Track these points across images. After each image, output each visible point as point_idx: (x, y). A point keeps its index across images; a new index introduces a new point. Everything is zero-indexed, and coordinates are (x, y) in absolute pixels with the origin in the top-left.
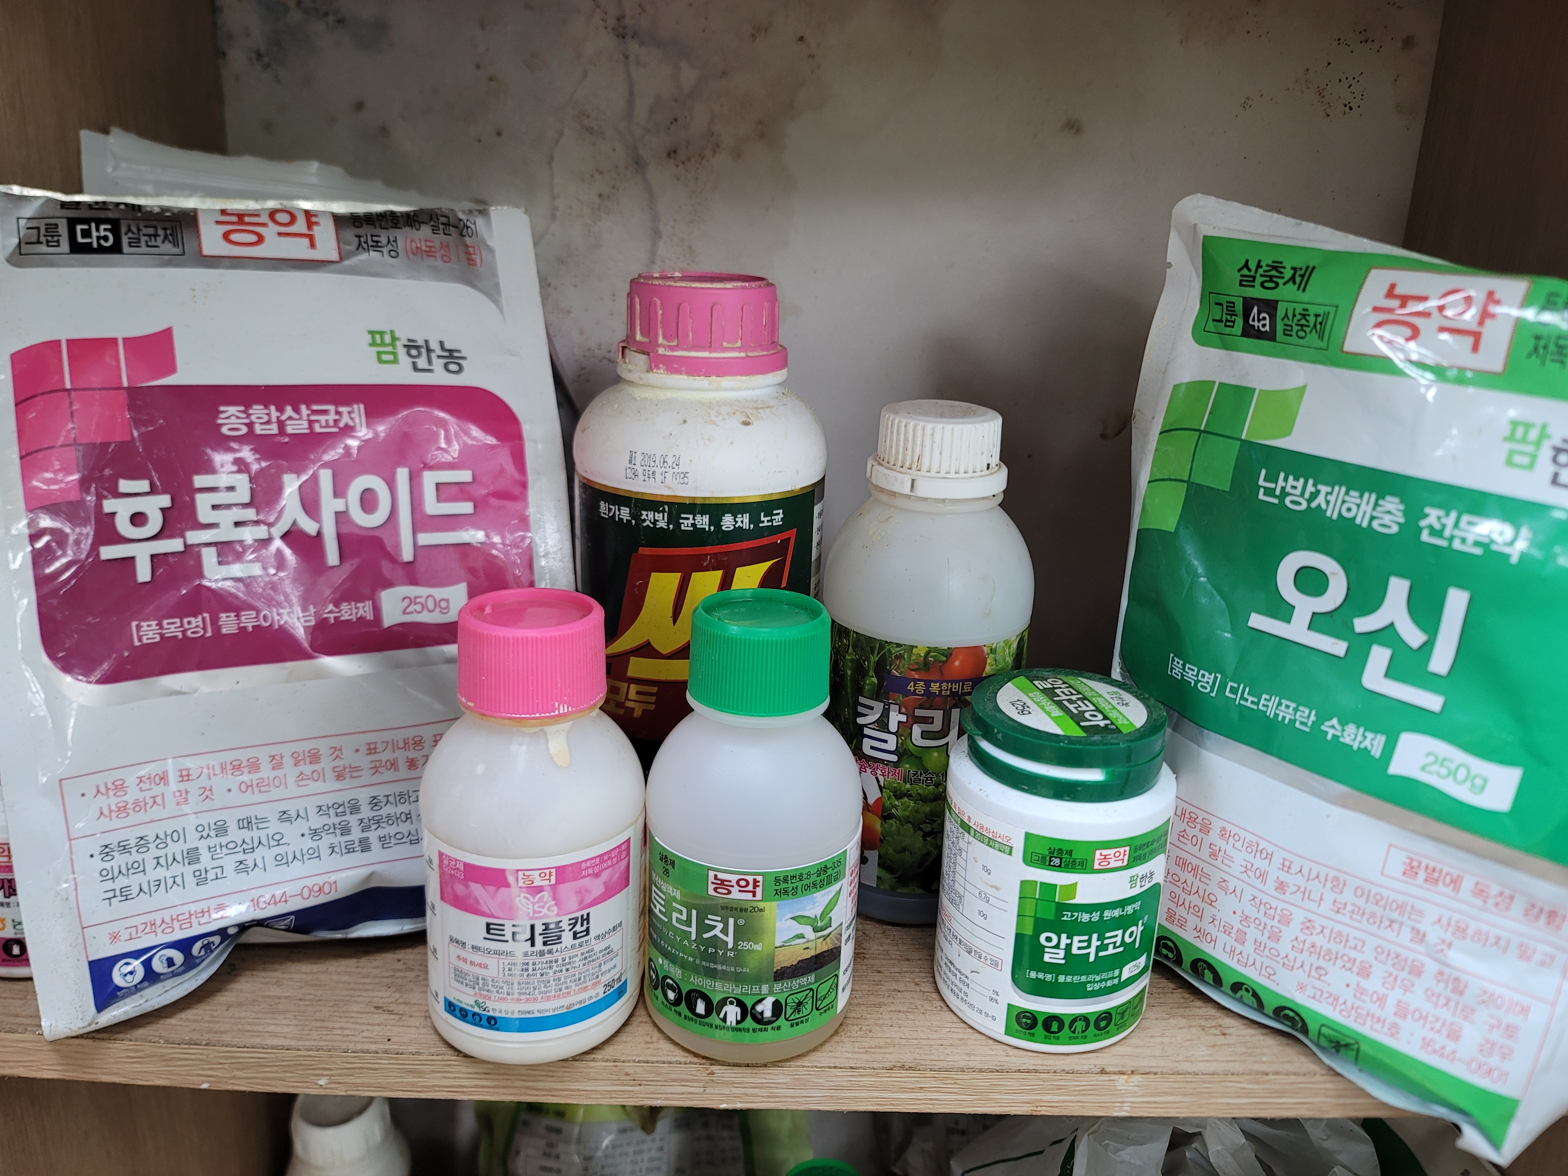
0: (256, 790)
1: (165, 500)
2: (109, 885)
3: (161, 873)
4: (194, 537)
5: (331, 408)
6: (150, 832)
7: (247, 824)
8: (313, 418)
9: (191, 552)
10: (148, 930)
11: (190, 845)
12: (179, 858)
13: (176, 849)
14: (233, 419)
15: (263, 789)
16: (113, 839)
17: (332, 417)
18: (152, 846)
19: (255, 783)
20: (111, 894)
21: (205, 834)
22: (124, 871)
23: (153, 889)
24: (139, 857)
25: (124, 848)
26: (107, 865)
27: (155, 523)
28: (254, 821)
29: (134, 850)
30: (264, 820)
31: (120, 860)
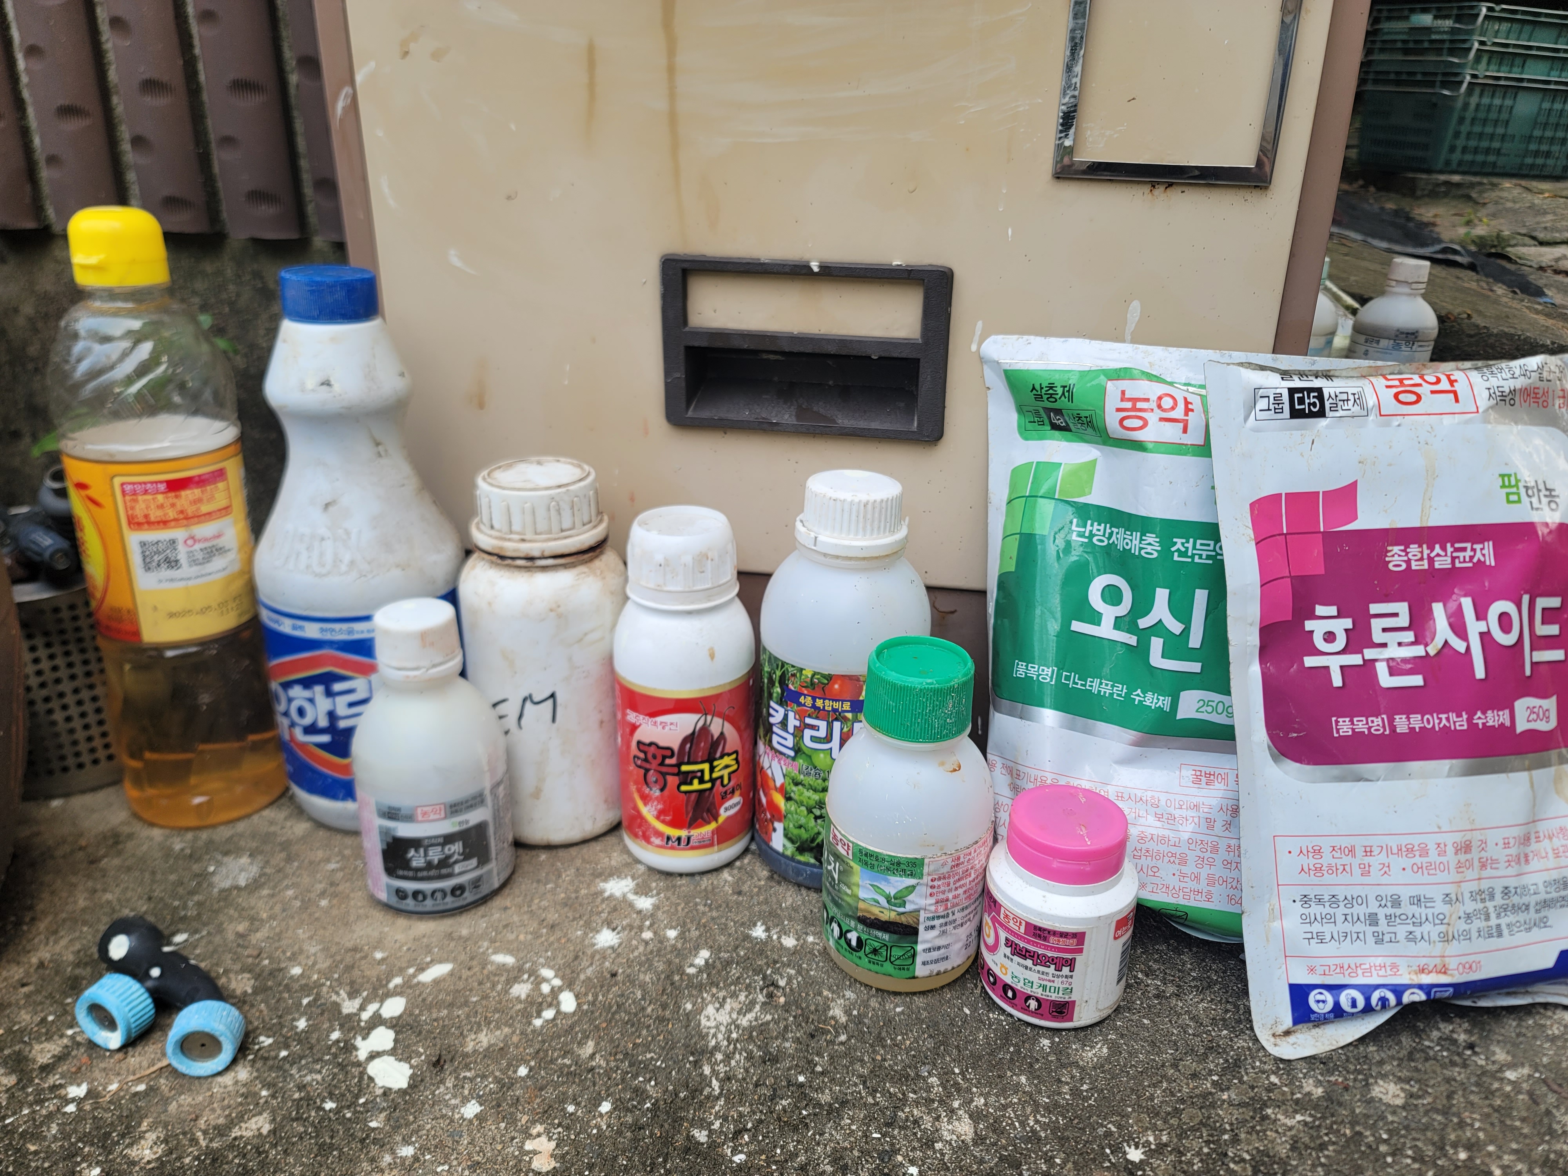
3: (1347, 927)
5: (1468, 545)
7: (1417, 901)
8: (1455, 554)
10: (1338, 970)
11: (1370, 910)
12: (1362, 918)
14: (1396, 557)
15: (1432, 872)
16: (1311, 892)
17: (1469, 553)
21: (1383, 903)
22: (1319, 918)
23: (1342, 939)
25: (1320, 901)
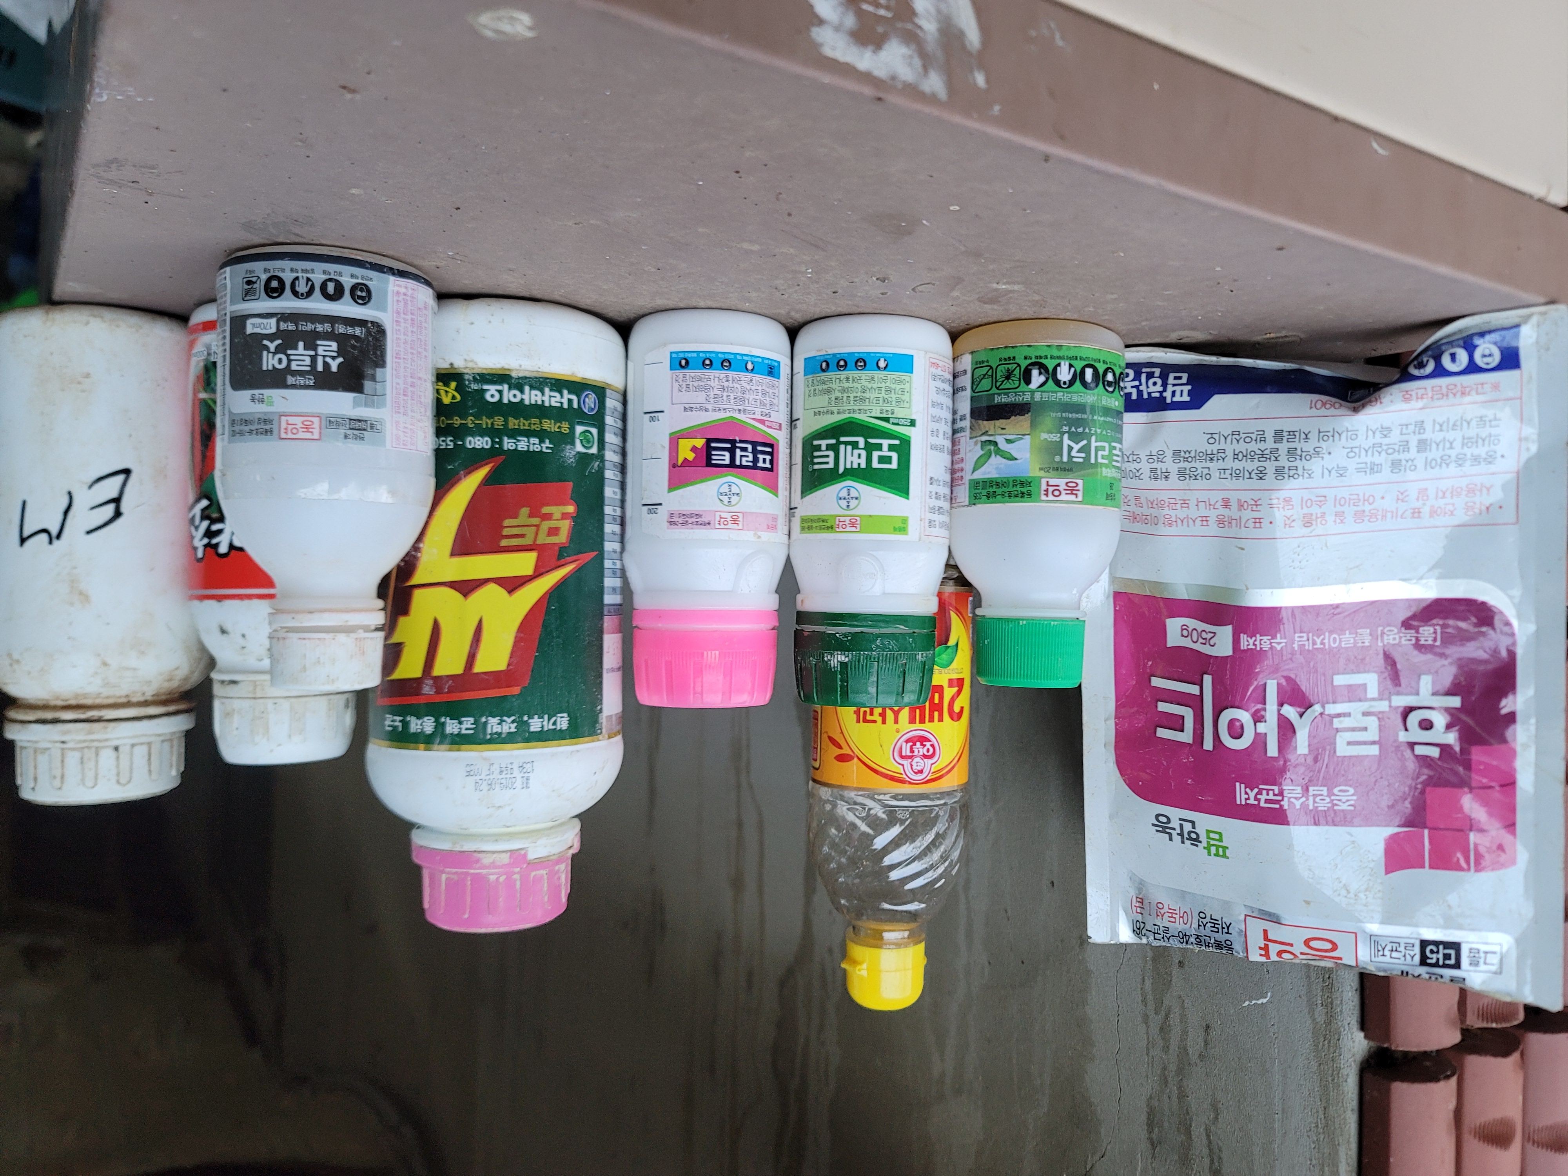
0: (1361, 497)
2: (1494, 431)
3: (1451, 435)
4: (1382, 706)
5: (1262, 804)
6: (1452, 470)
7: (1374, 468)
8: (1279, 798)
10: (1468, 390)
11: (1423, 455)
12: (1434, 446)
13: (1434, 453)
14: (1344, 799)
15: (1356, 497)
17: (1263, 797)
19: (1361, 503)
20: (1493, 423)
22: (1480, 442)
23: (1458, 423)
25: (1476, 459)
26: (1493, 447)
27: (1414, 720)
28: (1368, 471)
29: (1469, 456)
30: (1358, 470)
31: (1481, 451)
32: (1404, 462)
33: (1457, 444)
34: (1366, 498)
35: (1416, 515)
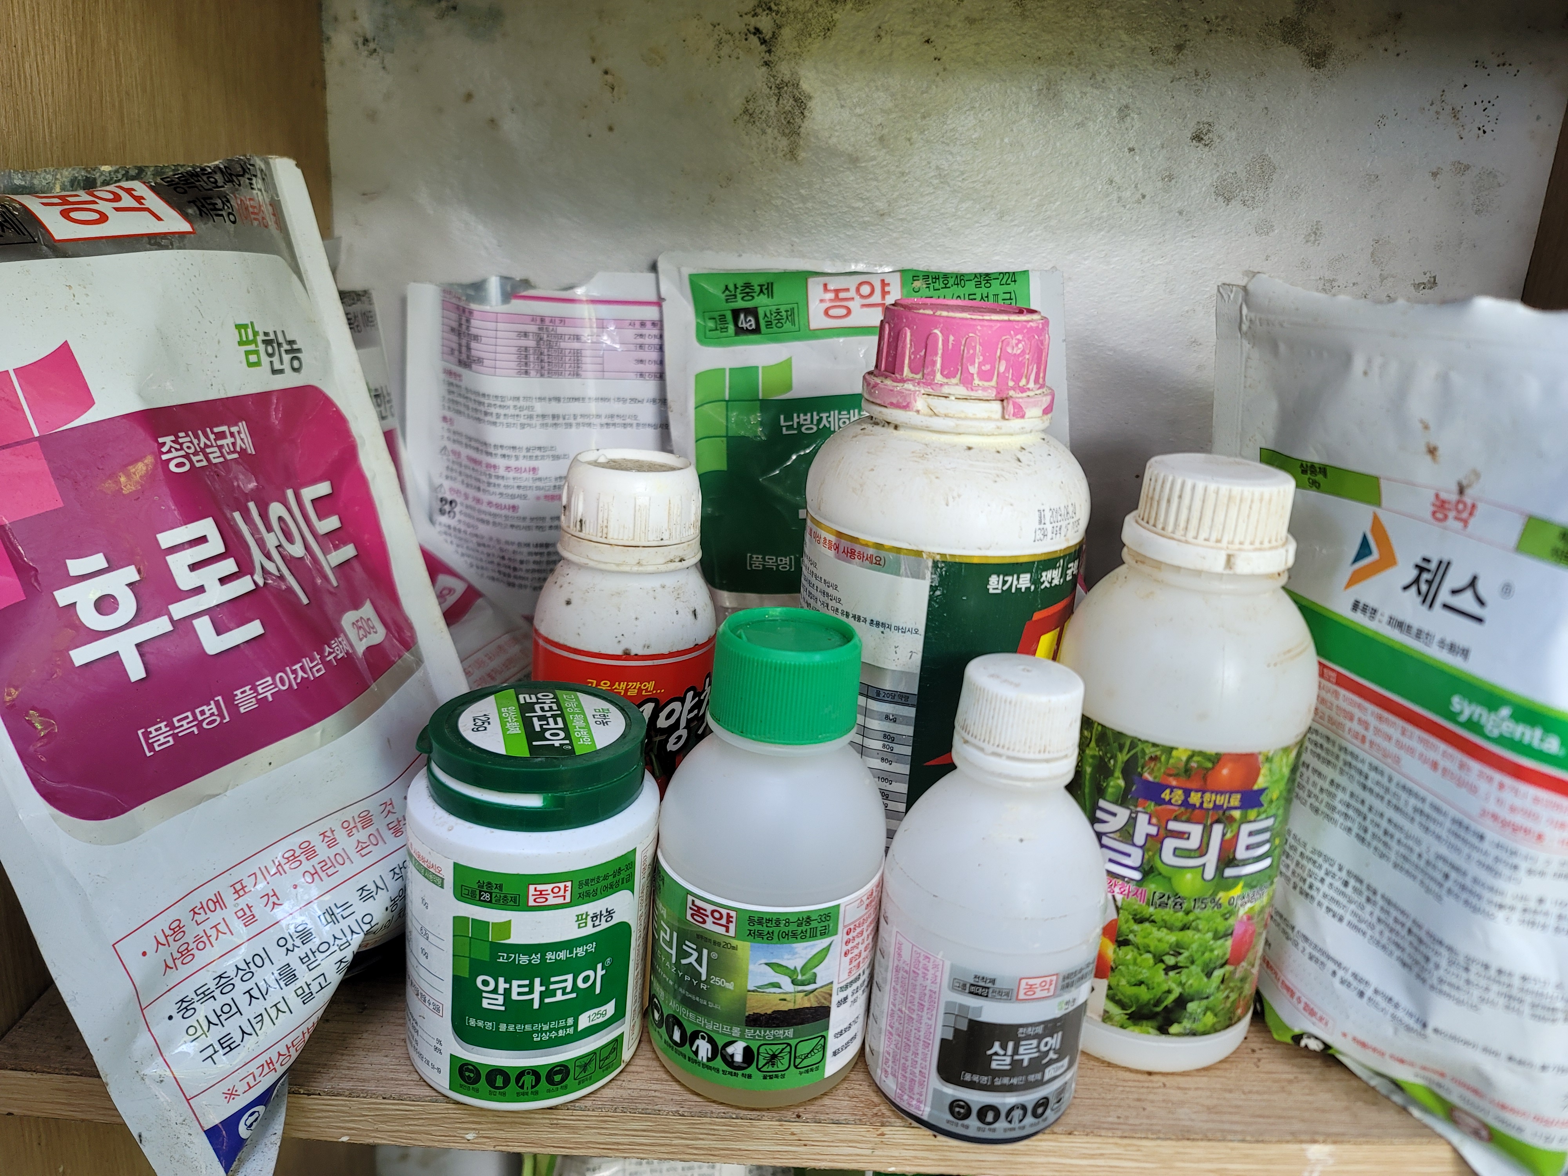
0: (323, 875)
1: (130, 574)
2: (203, 1042)
4: (179, 610)
6: (228, 965)
9: (183, 626)
13: (265, 974)
18: (237, 981)
19: (318, 867)
20: (210, 1051)
24: (227, 999)
26: (192, 1021)
27: (128, 606)
28: (336, 911)
29: (217, 993)
30: (346, 905)
31: (204, 1010)
32: (298, 942)
33: (243, 1001)
34: (316, 876)
35: (238, 887)
